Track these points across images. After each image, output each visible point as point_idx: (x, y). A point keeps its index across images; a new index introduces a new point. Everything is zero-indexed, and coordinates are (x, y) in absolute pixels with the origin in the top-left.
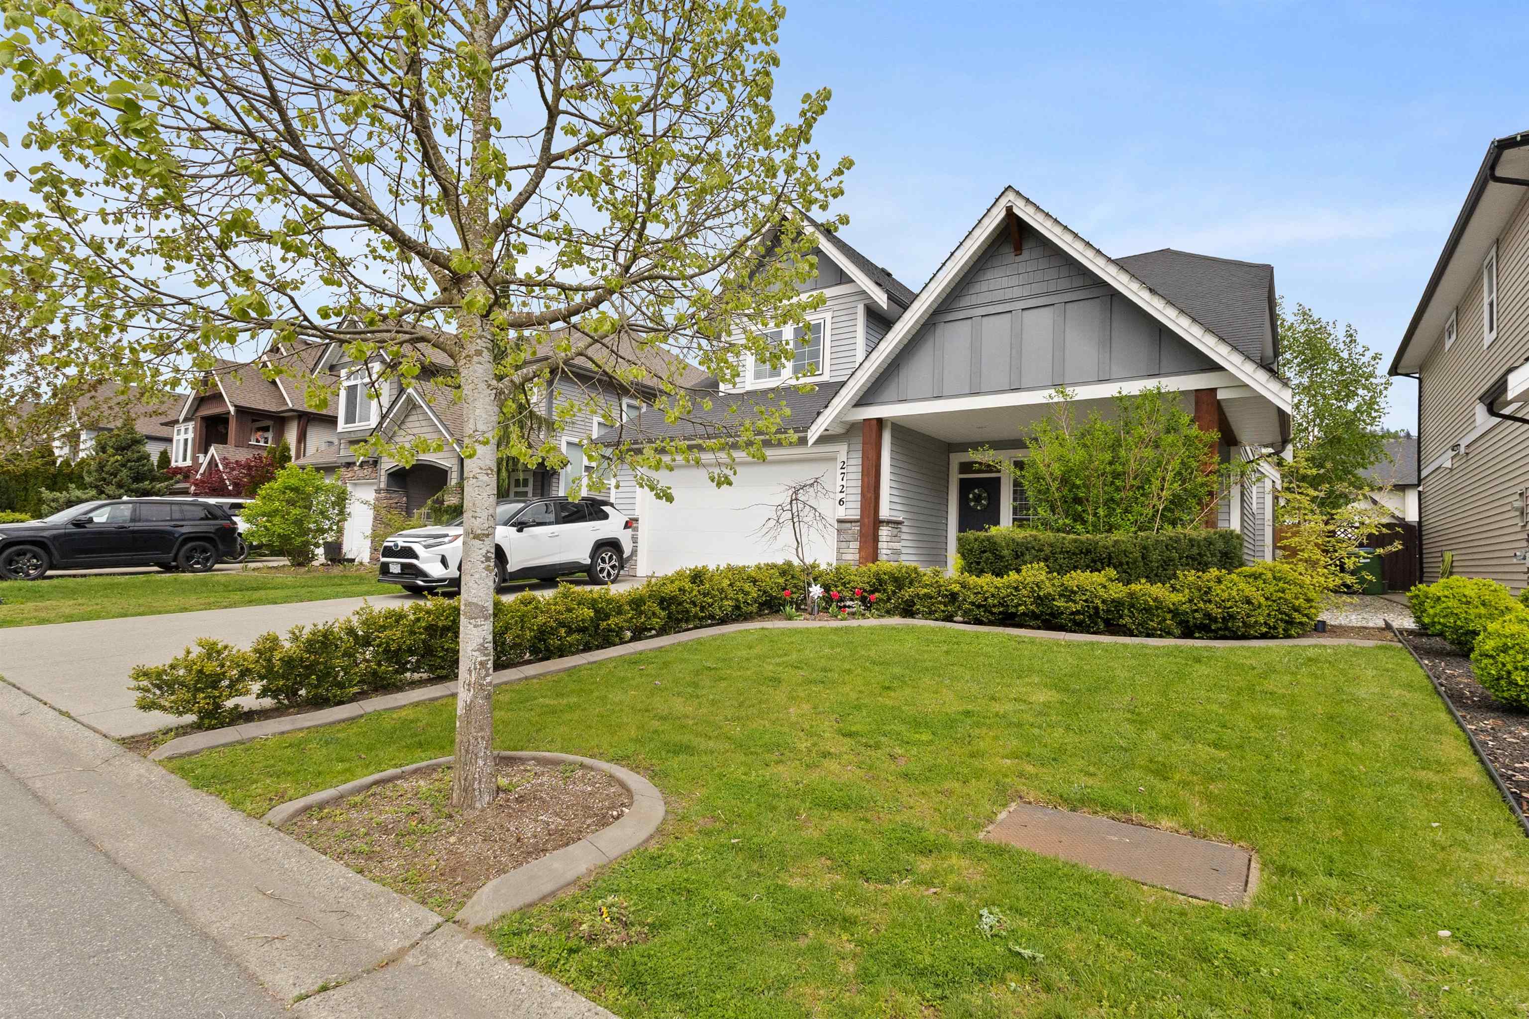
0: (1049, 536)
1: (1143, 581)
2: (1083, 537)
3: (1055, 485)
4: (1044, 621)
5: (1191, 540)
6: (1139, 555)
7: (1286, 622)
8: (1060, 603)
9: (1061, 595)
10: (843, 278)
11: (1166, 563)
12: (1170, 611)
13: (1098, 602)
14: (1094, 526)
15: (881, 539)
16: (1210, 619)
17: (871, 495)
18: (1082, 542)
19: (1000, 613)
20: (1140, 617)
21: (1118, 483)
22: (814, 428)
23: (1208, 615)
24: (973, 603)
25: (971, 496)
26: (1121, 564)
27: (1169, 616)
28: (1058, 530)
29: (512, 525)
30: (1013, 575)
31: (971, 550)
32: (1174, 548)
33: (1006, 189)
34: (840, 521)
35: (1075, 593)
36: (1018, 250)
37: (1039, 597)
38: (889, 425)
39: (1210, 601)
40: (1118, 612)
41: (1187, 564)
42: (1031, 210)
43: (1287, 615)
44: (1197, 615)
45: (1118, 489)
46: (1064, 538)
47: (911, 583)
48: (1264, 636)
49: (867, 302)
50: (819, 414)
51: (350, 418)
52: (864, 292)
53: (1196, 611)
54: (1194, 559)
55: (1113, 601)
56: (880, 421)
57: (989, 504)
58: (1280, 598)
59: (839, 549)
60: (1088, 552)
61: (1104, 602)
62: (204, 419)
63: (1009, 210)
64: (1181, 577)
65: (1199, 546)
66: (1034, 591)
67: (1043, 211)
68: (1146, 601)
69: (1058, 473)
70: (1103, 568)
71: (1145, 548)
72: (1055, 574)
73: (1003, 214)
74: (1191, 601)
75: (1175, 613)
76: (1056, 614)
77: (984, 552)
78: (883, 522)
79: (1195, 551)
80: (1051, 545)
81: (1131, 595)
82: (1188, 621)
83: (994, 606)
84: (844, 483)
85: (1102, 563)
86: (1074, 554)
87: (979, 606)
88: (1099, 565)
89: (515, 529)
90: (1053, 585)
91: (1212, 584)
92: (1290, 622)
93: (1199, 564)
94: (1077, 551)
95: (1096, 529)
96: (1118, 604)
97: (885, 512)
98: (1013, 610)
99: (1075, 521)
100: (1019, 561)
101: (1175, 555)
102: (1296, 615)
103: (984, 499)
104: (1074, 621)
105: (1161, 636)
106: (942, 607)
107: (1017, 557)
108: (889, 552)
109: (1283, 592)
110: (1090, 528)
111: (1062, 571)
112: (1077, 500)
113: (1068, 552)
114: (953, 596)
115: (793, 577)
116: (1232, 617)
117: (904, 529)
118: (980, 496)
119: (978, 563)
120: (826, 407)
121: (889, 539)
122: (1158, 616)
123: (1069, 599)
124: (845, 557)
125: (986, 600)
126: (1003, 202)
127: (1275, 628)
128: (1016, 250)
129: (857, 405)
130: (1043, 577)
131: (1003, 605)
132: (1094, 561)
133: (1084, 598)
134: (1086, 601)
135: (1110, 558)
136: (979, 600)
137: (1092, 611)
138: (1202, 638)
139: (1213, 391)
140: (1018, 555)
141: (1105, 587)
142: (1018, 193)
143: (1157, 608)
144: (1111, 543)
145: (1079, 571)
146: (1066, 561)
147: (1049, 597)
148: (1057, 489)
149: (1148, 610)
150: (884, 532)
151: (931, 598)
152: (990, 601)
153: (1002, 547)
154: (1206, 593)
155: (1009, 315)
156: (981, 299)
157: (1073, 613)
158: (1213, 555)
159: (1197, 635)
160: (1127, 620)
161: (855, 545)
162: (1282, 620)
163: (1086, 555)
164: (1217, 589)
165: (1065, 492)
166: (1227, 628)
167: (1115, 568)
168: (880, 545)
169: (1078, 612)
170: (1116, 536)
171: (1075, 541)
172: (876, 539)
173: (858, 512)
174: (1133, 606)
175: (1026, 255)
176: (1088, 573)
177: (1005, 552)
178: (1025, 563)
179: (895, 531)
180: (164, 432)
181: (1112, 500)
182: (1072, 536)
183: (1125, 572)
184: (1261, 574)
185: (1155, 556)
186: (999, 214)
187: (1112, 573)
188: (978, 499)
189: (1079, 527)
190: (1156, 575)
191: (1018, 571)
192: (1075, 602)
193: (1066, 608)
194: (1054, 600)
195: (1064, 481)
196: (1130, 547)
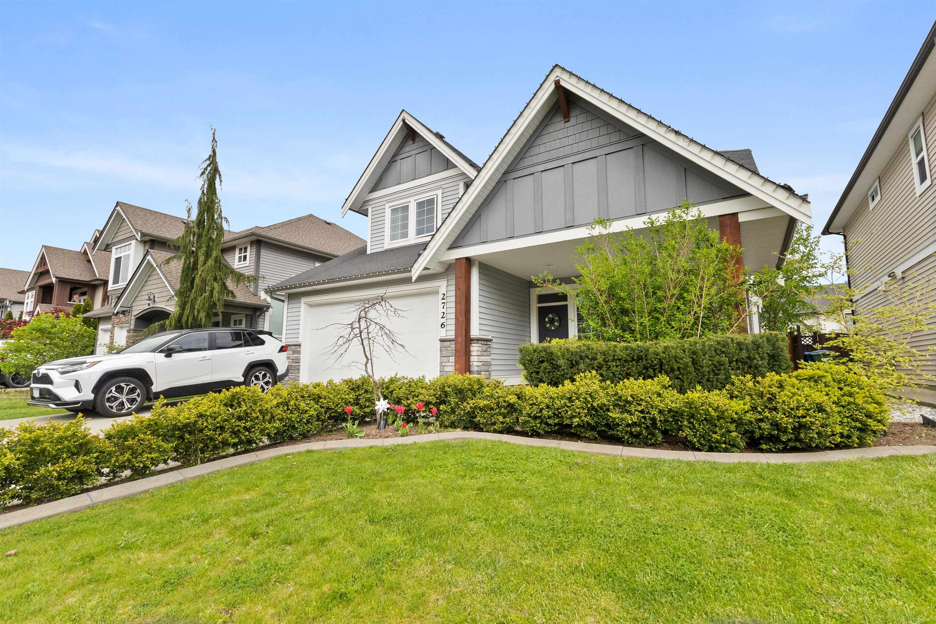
0: (602, 345)
1: (699, 387)
2: (634, 345)
3: (602, 299)
4: (599, 433)
5: (739, 344)
6: (689, 360)
7: (859, 429)
8: (614, 414)
9: (615, 405)
10: (448, 165)
11: (717, 368)
12: (733, 421)
13: (655, 413)
14: (642, 334)
15: (472, 353)
16: (779, 430)
17: (462, 318)
18: (633, 350)
19: (556, 424)
20: (701, 428)
21: (660, 293)
22: (416, 266)
23: (776, 425)
24: (529, 415)
25: (547, 320)
26: (672, 370)
27: (733, 427)
28: (609, 340)
29: (160, 352)
30: (568, 385)
31: (531, 361)
32: (723, 352)
33: (554, 67)
34: (442, 341)
35: (630, 403)
36: (567, 117)
37: (593, 408)
38: (477, 264)
39: (775, 409)
40: (676, 421)
41: (738, 368)
42: (574, 80)
43: (861, 422)
44: (763, 425)
45: (660, 301)
46: (615, 346)
47: (474, 395)
48: (838, 447)
49: (465, 181)
50: (420, 255)
51: (116, 281)
52: (464, 174)
53: (761, 420)
54: (744, 363)
55: (670, 411)
56: (468, 260)
57: (560, 325)
58: (849, 403)
59: (441, 363)
60: (640, 358)
61: (660, 412)
62: (41, 287)
63: (557, 83)
64: (737, 383)
65: (747, 350)
66: (586, 402)
67: (583, 80)
68: (707, 412)
69: (604, 287)
70: (655, 375)
71: (694, 353)
72: (608, 382)
73: (553, 87)
74: (754, 409)
75: (738, 422)
76: (611, 425)
77: (542, 362)
78: (474, 340)
79: (744, 354)
80: (603, 353)
81: (690, 404)
82: (753, 432)
83: (550, 417)
84: (444, 310)
85: (654, 370)
86: (625, 361)
87: (535, 418)
88: (651, 372)
89: (163, 355)
90: (607, 394)
91: (774, 390)
92: (864, 429)
93: (750, 367)
94: (628, 358)
95: (643, 337)
96: (676, 414)
97: (475, 331)
98: (568, 422)
99: (624, 331)
100: (574, 370)
101: (725, 359)
102: (870, 421)
103: (557, 321)
104: (631, 433)
105: (726, 450)
106: (501, 419)
107: (572, 366)
108: (480, 364)
109: (851, 395)
110: (638, 336)
111: (615, 379)
112: (625, 312)
113: (620, 360)
114: (511, 408)
115: (366, 391)
116: (802, 426)
117: (493, 345)
118: (553, 319)
119: (538, 373)
120: (425, 249)
121: (479, 353)
122: (721, 427)
123: (624, 410)
124: (446, 369)
125: (541, 412)
126: (552, 78)
127: (849, 437)
128: (565, 117)
129: (450, 248)
130: (596, 387)
131: (558, 417)
132: (646, 368)
133: (640, 408)
134: (642, 412)
135: (661, 364)
136: (535, 411)
137: (649, 422)
138: (770, 451)
139: (735, 215)
140: (573, 364)
141: (659, 395)
142: (563, 69)
143: (719, 418)
144: (660, 350)
145: (632, 379)
146: (618, 369)
147: (604, 408)
148: (606, 302)
149: (709, 420)
150: (475, 348)
151: (492, 409)
152: (545, 412)
153: (557, 357)
154: (770, 400)
155: (562, 168)
156: (540, 159)
157: (628, 425)
158: (762, 358)
159: (764, 447)
160: (686, 432)
161: (452, 359)
162: (855, 428)
163: (638, 362)
164: (783, 397)
165: (613, 304)
166: (798, 439)
167: (667, 374)
168: (472, 359)
169: (634, 424)
170: (663, 343)
171: (626, 348)
172: (468, 354)
173: (453, 333)
174: (692, 416)
175: (573, 121)
176: (641, 381)
177: (561, 362)
178: (579, 371)
179: (485, 347)
180: (18, 298)
181: (656, 310)
182: (623, 344)
183: (678, 378)
184: (820, 377)
185: (705, 362)
186: (549, 88)
187: (665, 379)
188: (552, 321)
189: (627, 335)
190: (708, 380)
191: (573, 380)
192: (629, 412)
193: (623, 419)
194: (608, 410)
195: (611, 294)
196: (680, 354)
